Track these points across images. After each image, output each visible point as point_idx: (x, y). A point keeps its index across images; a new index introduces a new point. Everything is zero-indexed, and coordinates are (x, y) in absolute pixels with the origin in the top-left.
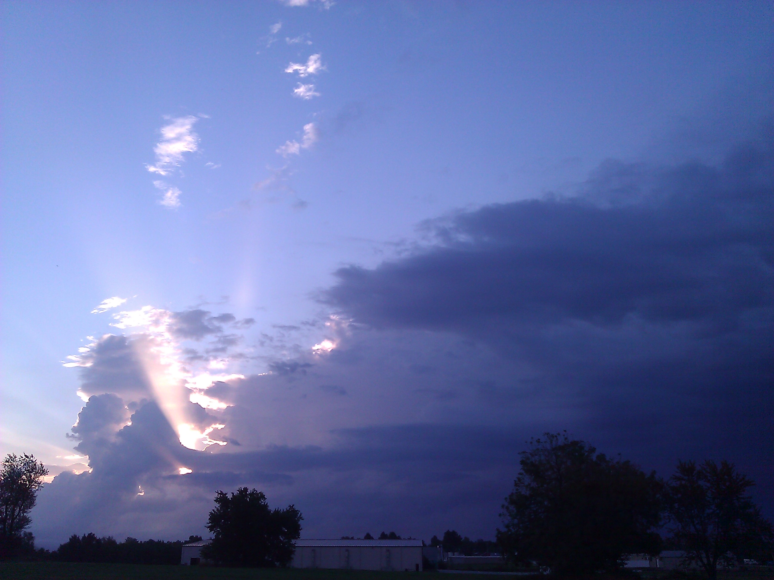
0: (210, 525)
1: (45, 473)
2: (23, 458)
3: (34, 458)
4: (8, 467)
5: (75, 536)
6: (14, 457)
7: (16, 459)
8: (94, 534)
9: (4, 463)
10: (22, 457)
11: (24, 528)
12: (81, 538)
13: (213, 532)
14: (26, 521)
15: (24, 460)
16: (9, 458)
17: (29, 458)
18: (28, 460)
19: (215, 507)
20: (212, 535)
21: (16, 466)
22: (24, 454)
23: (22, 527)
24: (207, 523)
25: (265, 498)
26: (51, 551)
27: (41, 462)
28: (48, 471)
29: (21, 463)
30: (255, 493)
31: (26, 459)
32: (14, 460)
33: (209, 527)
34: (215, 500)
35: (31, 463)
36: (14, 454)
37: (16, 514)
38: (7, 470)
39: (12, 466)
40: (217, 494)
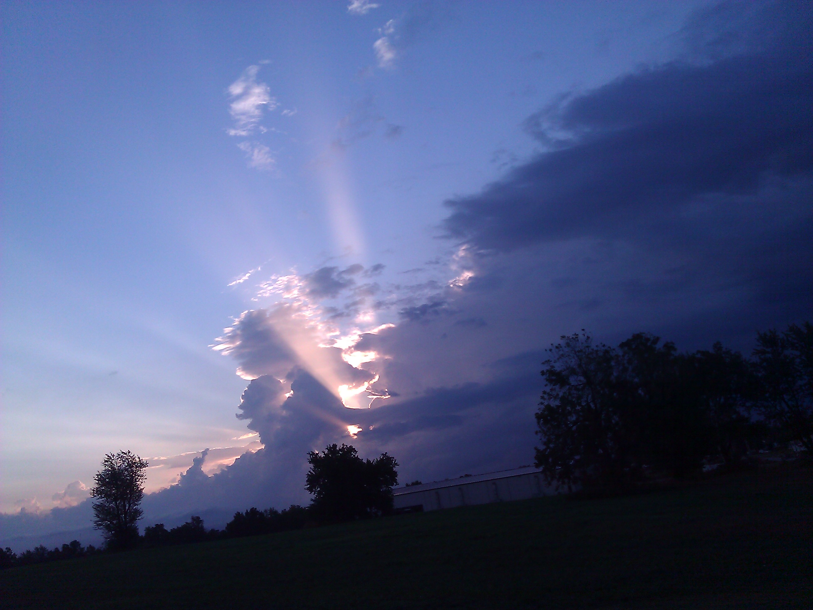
0: (309, 486)
1: (145, 466)
2: (120, 455)
3: (131, 453)
4: (108, 466)
5: (239, 513)
6: (112, 456)
7: (114, 457)
8: (256, 508)
9: (104, 463)
12: (244, 514)
13: (313, 493)
14: (138, 513)
15: (121, 457)
16: (108, 457)
17: (127, 454)
19: (310, 468)
20: (313, 496)
21: (115, 464)
22: (121, 451)
23: (134, 519)
24: (305, 485)
25: (355, 450)
26: (220, 531)
27: (138, 455)
28: (148, 463)
29: (120, 461)
30: (346, 448)
31: (123, 456)
32: (113, 459)
33: (308, 489)
34: (308, 462)
35: (129, 458)
36: (112, 453)
37: (127, 508)
38: (108, 469)
39: (112, 464)
40: (309, 455)
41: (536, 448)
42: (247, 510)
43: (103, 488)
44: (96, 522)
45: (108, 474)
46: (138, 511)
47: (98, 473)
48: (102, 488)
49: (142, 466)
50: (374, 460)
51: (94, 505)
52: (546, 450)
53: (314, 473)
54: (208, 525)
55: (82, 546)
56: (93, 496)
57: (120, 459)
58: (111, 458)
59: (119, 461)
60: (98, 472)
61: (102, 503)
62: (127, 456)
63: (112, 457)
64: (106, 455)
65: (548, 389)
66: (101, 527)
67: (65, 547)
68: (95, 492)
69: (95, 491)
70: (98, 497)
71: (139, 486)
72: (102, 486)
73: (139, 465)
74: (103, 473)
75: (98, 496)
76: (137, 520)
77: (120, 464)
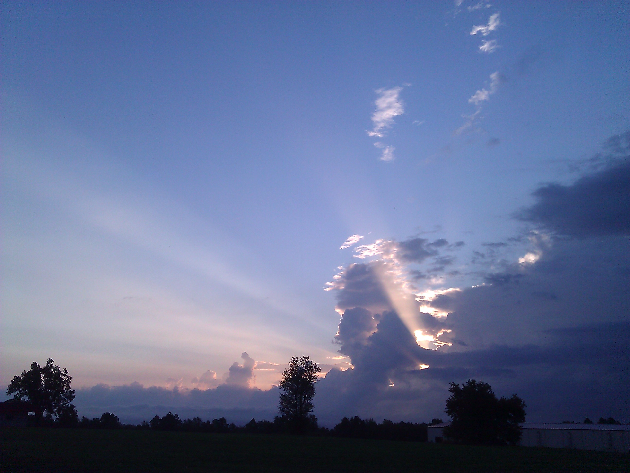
2: (302, 359)
3: (310, 359)
4: (293, 366)
5: (346, 418)
6: (297, 359)
8: (359, 417)
9: (291, 363)
11: (309, 412)
12: (350, 420)
13: (451, 416)
14: (310, 406)
15: (303, 361)
16: (293, 360)
17: (307, 359)
18: (306, 361)
19: (450, 395)
21: (298, 366)
22: (303, 356)
23: (308, 411)
26: (330, 429)
27: (315, 362)
28: (321, 369)
30: (482, 384)
32: (297, 361)
34: (449, 390)
35: (308, 363)
36: (297, 357)
38: (293, 369)
39: (296, 365)
44: (280, 408)
45: (292, 372)
46: (311, 404)
47: (285, 371)
48: (287, 382)
50: (506, 398)
51: (280, 395)
53: (453, 401)
55: (227, 423)
56: (280, 387)
57: (301, 362)
60: (286, 369)
61: (285, 394)
64: (293, 357)
67: (215, 421)
68: (282, 385)
70: (283, 389)
73: (315, 369)
74: (289, 371)
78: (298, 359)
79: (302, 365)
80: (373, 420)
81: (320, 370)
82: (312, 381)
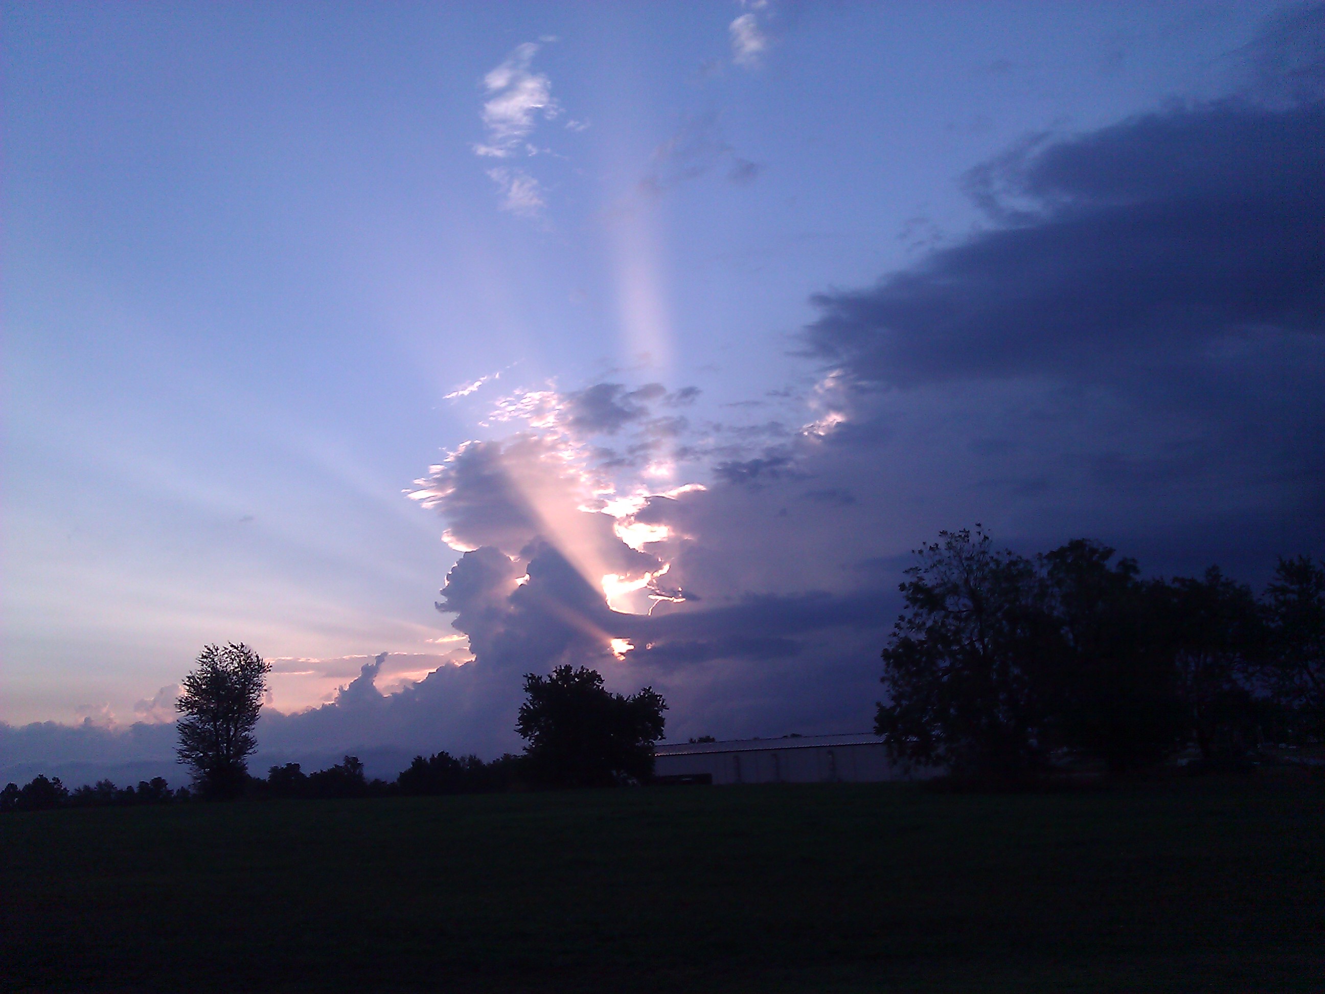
0: (521, 726)
2: (228, 649)
3: (246, 648)
4: (206, 665)
5: (420, 758)
6: (215, 649)
7: (218, 651)
8: (448, 754)
9: (201, 660)
10: (226, 649)
12: (428, 760)
13: (528, 737)
14: (248, 743)
15: (230, 652)
16: (209, 651)
17: (239, 649)
19: (527, 699)
20: (528, 742)
21: (219, 663)
22: (230, 643)
23: (241, 751)
24: (516, 725)
25: (601, 678)
26: (388, 783)
27: (255, 652)
28: (271, 667)
29: (227, 658)
30: (585, 673)
31: (233, 651)
32: (216, 654)
33: (520, 731)
34: (524, 689)
35: (242, 656)
36: (214, 644)
37: (232, 734)
38: (207, 669)
39: (213, 663)
40: (526, 679)
41: (878, 704)
42: (433, 756)
43: (197, 699)
44: (180, 752)
45: (204, 678)
46: (250, 740)
47: (190, 675)
48: (195, 698)
49: (260, 670)
50: (630, 696)
51: (179, 725)
52: (894, 708)
53: (532, 708)
54: (370, 773)
55: (169, 787)
56: (179, 710)
57: (226, 655)
58: (213, 653)
59: (224, 658)
60: (191, 672)
61: (192, 723)
62: (238, 651)
63: (214, 651)
64: (206, 647)
65: (909, 614)
66: (190, 760)
67: (143, 785)
69: (184, 702)
70: (187, 713)
71: (254, 701)
72: (195, 695)
73: (257, 667)
74: (197, 675)
75: (188, 710)
76: (246, 753)
77: (226, 663)
78: (217, 649)
79: (227, 661)
80: (477, 757)
81: (267, 669)
82: (252, 691)
